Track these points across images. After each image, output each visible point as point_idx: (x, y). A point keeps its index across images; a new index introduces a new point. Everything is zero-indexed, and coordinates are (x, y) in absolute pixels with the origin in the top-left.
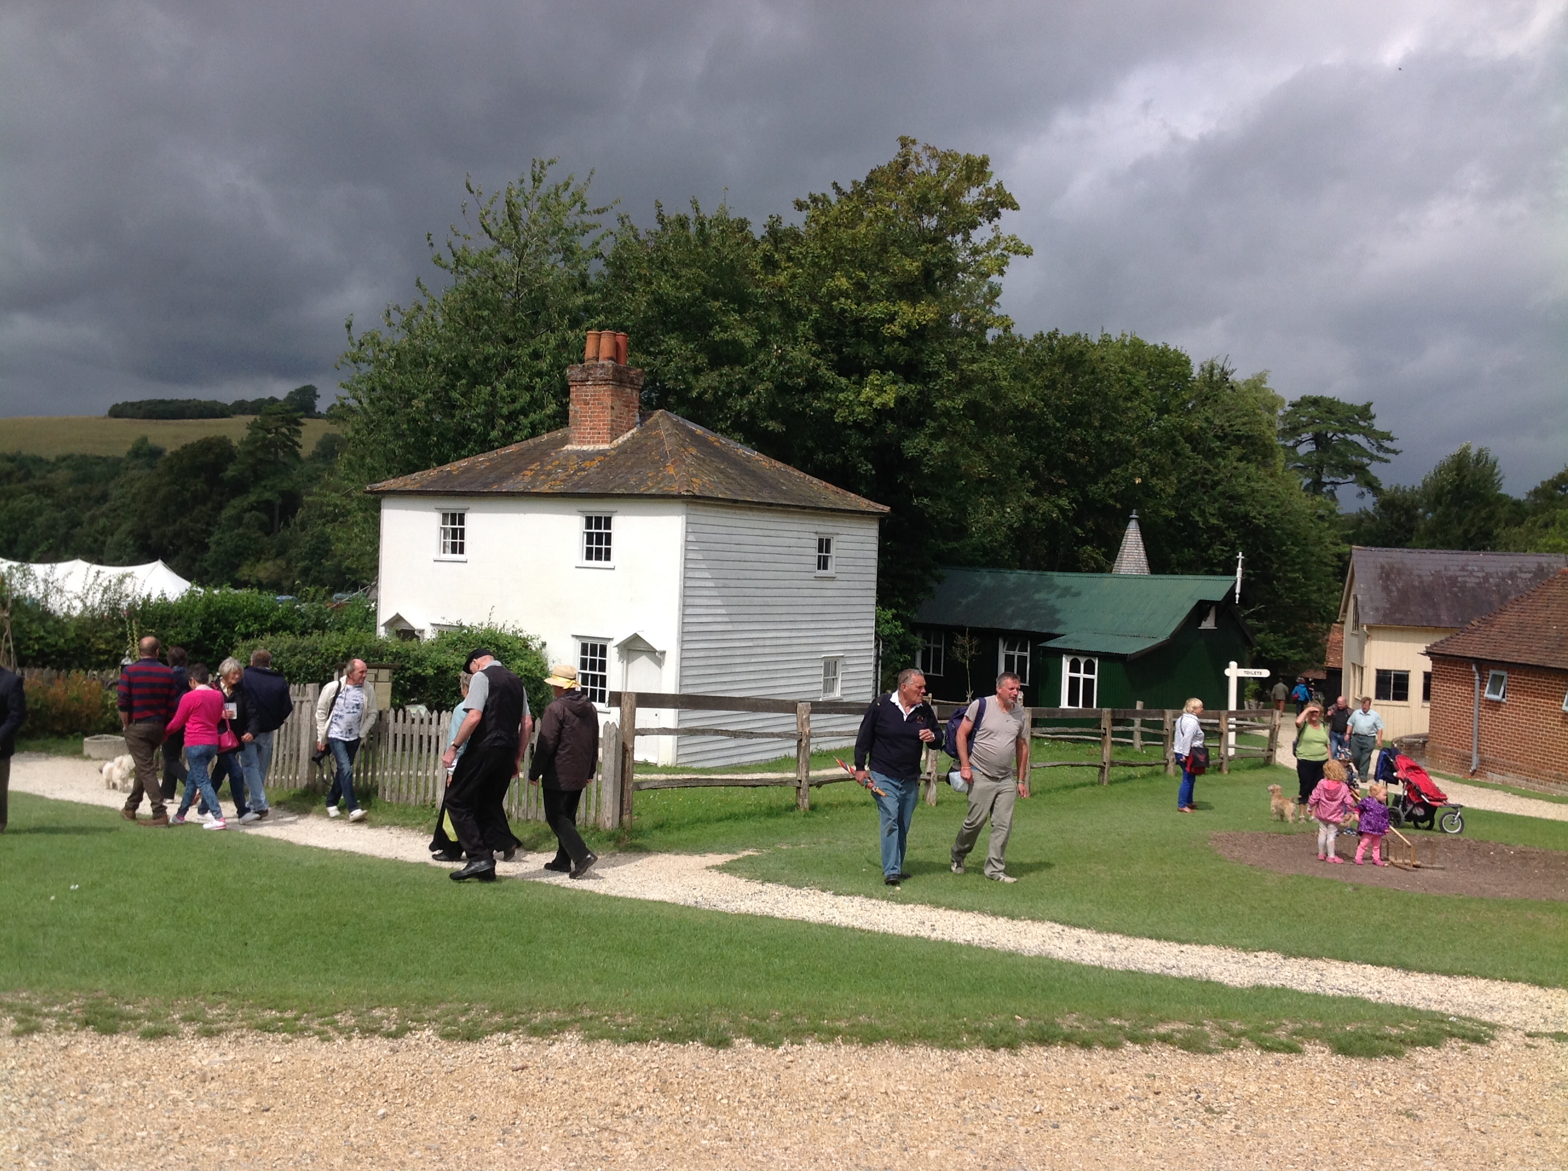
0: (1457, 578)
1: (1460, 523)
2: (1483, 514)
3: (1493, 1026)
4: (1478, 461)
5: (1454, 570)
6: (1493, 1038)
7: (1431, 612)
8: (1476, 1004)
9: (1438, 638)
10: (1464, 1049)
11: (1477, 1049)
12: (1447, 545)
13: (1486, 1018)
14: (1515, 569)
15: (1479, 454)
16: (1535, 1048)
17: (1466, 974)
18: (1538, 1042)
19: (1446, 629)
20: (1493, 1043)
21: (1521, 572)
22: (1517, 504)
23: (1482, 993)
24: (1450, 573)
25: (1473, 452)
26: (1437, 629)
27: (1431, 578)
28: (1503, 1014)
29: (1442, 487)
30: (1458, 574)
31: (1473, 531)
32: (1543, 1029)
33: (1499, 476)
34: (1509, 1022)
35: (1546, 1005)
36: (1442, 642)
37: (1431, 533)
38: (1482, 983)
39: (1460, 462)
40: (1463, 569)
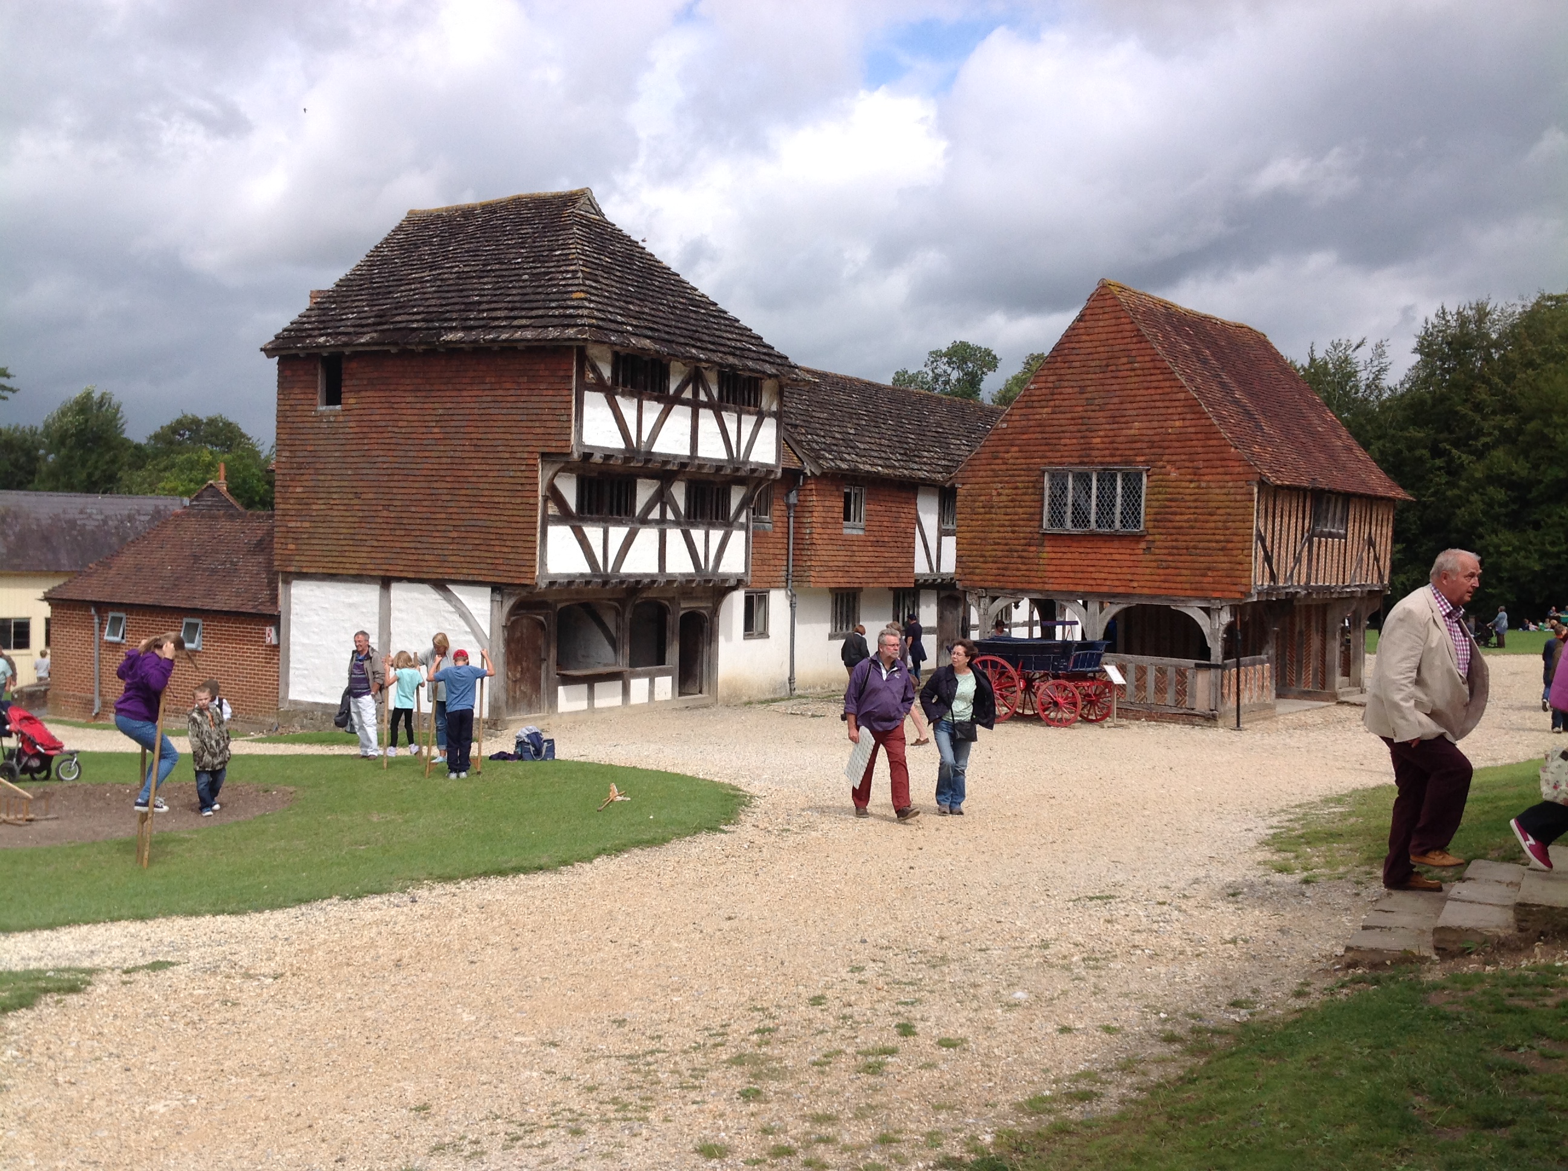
0: (75, 521)
1: (83, 465)
2: (107, 457)
3: (91, 972)
4: (101, 404)
5: (73, 514)
6: (89, 983)
7: (50, 556)
8: (77, 952)
9: (57, 582)
10: (58, 1002)
11: (73, 999)
12: (70, 488)
13: (86, 964)
14: (133, 512)
15: (102, 398)
16: (131, 983)
17: (68, 923)
18: (135, 976)
19: (67, 573)
20: (89, 988)
21: (139, 514)
22: (138, 447)
23: (85, 939)
24: (68, 517)
25: (96, 396)
26: (57, 573)
27: (50, 521)
28: (103, 956)
29: (67, 430)
30: (77, 516)
31: (97, 474)
32: (141, 962)
33: (122, 421)
34: (109, 963)
35: (146, 937)
36: (60, 586)
37: (53, 475)
38: (85, 929)
39: (83, 405)
40: (81, 512)
